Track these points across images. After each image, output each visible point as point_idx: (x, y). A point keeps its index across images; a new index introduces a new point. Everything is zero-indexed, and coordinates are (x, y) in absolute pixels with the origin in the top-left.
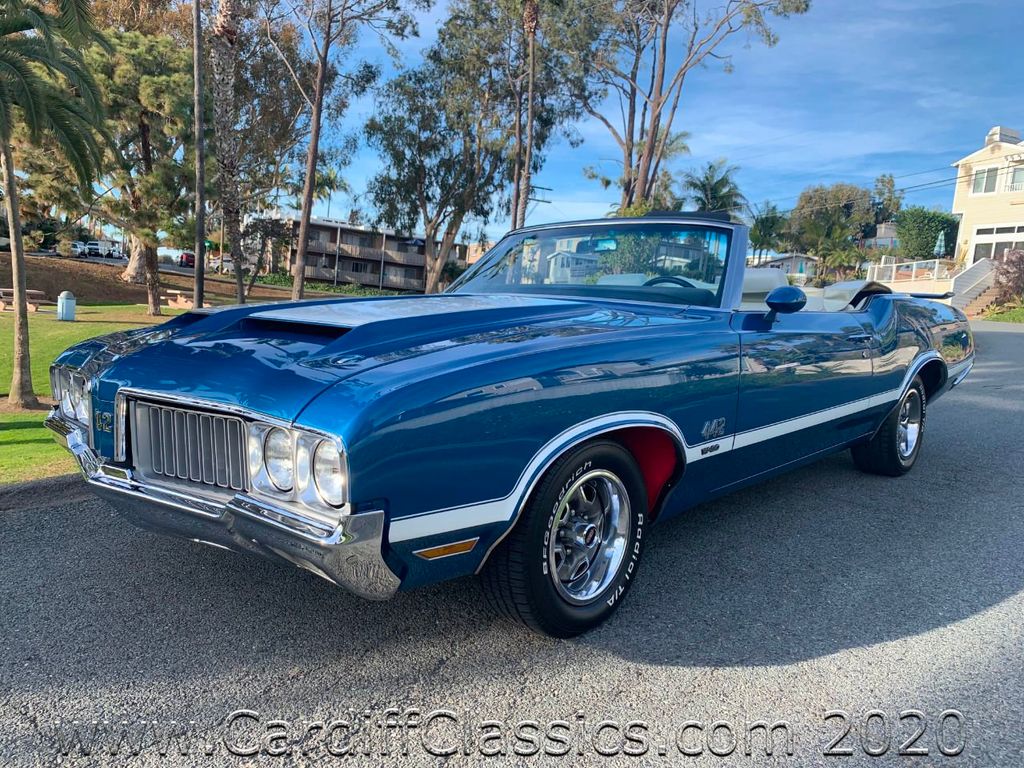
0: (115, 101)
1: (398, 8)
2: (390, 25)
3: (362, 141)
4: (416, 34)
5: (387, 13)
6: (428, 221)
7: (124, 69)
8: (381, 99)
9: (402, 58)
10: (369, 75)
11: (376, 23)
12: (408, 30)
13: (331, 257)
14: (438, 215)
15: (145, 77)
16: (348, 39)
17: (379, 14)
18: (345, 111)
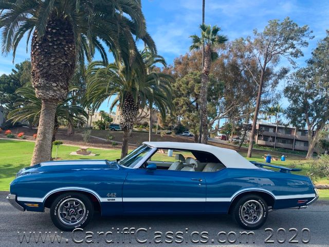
0: (188, 92)
1: (295, 48)
2: (292, 54)
3: (283, 95)
4: (303, 55)
5: (291, 50)
6: (309, 124)
7: (192, 82)
8: (289, 80)
9: (297, 64)
10: (285, 71)
11: (285, 54)
12: (299, 54)
13: (273, 138)
14: (314, 122)
15: (197, 84)
16: (276, 61)
17: (287, 51)
18: (277, 85)
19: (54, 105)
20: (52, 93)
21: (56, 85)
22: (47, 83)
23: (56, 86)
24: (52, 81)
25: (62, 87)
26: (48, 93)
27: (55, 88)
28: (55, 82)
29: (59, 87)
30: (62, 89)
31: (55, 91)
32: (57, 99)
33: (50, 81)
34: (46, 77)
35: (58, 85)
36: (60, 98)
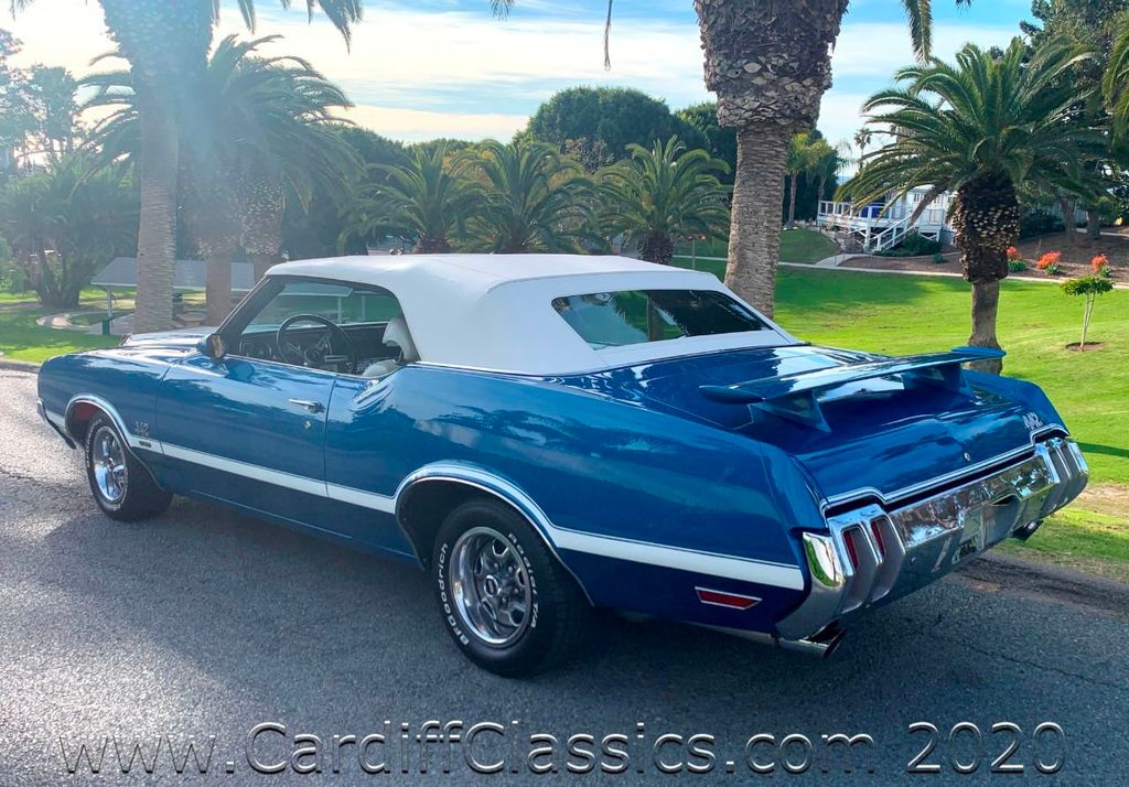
19: (771, 142)
20: (750, 102)
21: (758, 67)
22: (731, 67)
23: (759, 74)
24: (747, 56)
25: (782, 71)
26: (738, 101)
27: (759, 81)
28: (753, 57)
29: (771, 75)
30: (786, 80)
31: (759, 91)
32: (771, 122)
33: (739, 58)
34: (727, 44)
35: (764, 69)
36: (784, 116)
